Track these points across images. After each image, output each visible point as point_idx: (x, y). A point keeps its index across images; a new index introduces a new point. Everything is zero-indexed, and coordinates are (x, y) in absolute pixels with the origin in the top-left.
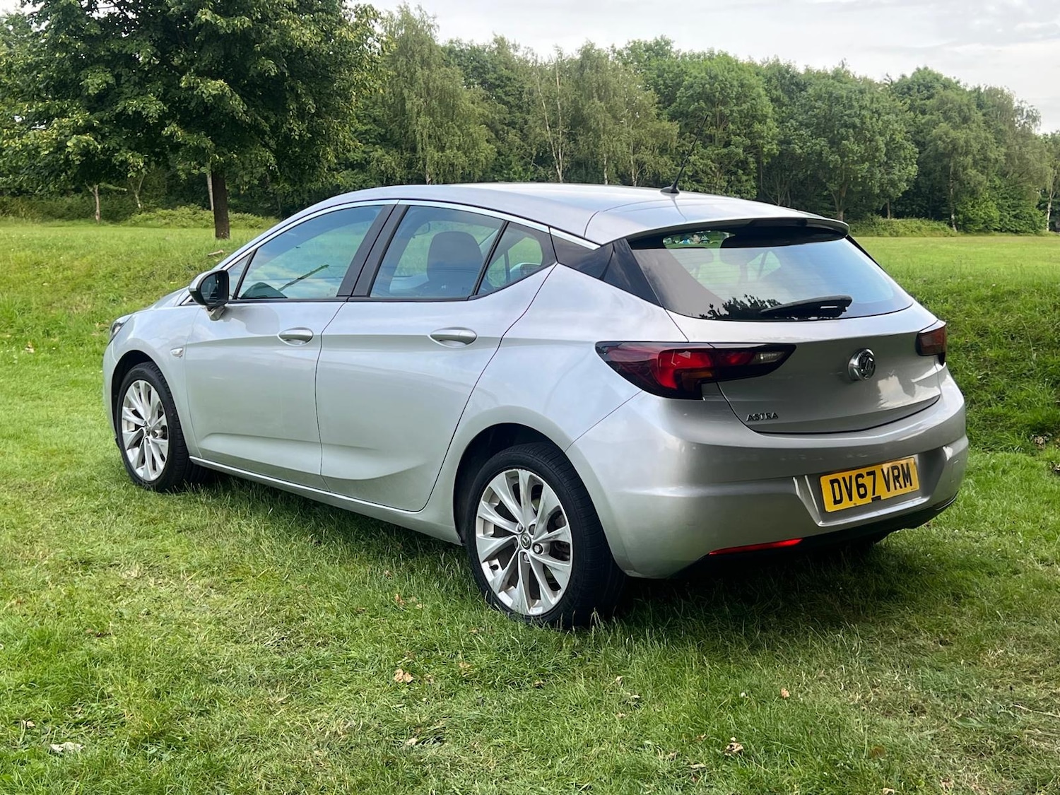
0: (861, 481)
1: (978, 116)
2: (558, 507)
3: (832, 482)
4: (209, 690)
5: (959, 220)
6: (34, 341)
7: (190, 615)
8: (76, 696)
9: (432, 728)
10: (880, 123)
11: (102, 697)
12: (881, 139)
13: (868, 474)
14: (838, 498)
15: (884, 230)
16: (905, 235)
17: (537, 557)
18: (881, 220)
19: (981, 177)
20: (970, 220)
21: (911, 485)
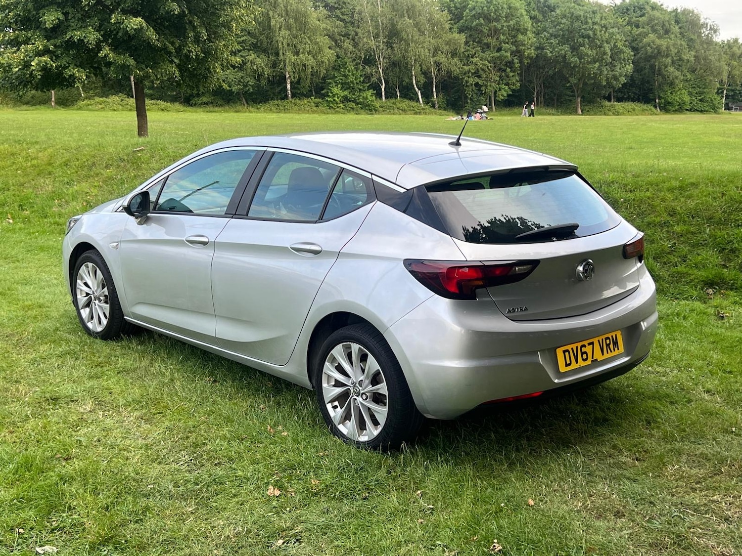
0: (584, 349)
1: (676, 29)
2: (378, 370)
3: (564, 352)
4: (143, 502)
5: (661, 103)
6: (12, 214)
7: (128, 442)
8: (52, 508)
9: (293, 532)
10: (607, 34)
11: (70, 508)
12: (607, 46)
13: (589, 344)
14: (568, 362)
15: (609, 110)
16: (623, 114)
17: (364, 402)
18: (607, 103)
19: (677, 73)
20: (669, 103)
21: (618, 349)
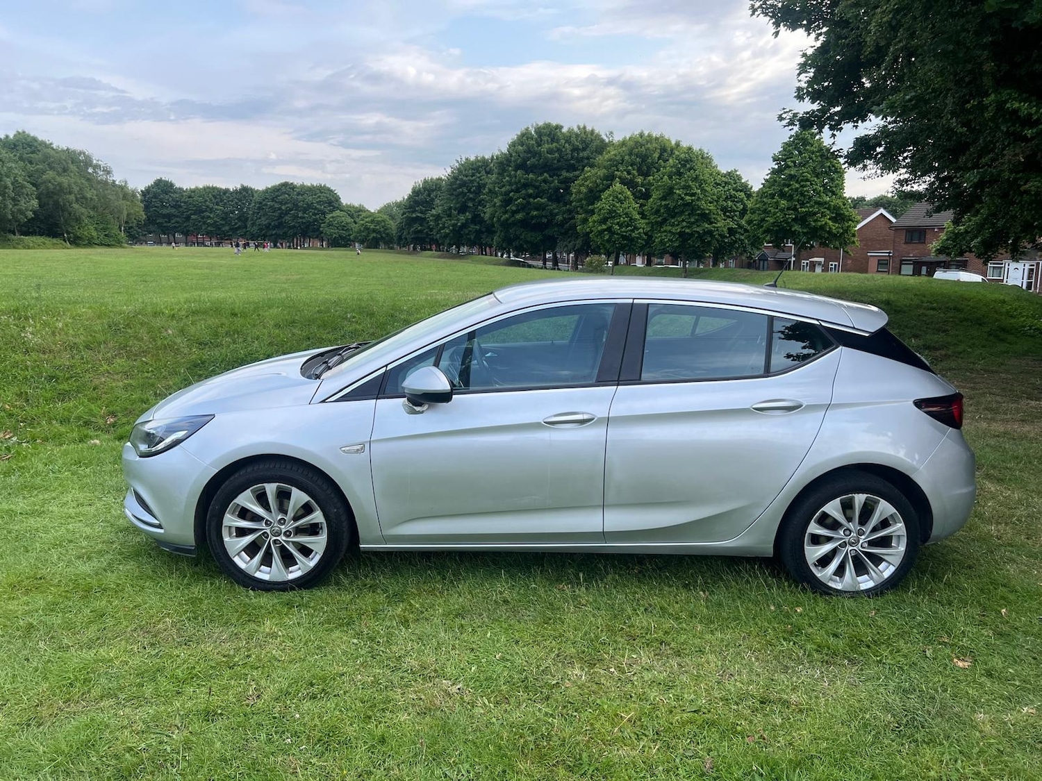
1: (73, 167)
5: (71, 237)
10: (5, 169)
12: (8, 179)
15: (19, 244)
16: (33, 248)
18: (12, 236)
19: (83, 210)
20: (78, 237)
